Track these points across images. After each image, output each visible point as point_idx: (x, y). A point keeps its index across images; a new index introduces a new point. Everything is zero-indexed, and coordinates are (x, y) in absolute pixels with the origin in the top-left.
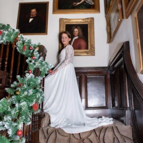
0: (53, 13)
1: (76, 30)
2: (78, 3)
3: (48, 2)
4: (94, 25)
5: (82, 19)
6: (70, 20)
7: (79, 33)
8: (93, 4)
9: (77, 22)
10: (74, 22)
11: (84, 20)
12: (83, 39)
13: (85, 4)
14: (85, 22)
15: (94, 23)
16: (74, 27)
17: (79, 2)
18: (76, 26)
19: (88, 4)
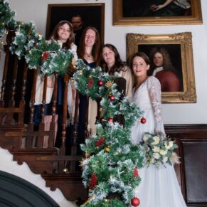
0: (113, 24)
1: (158, 55)
2: (161, 6)
3: (103, 4)
4: (191, 46)
5: (170, 36)
6: (146, 36)
7: (164, 60)
8: (188, 7)
9: (159, 41)
10: (154, 40)
11: (172, 36)
12: (173, 71)
13: (173, 7)
14: (176, 40)
15: (191, 43)
16: (154, 49)
17: (162, 4)
18: (159, 48)
19: (180, 7)
